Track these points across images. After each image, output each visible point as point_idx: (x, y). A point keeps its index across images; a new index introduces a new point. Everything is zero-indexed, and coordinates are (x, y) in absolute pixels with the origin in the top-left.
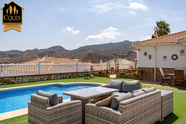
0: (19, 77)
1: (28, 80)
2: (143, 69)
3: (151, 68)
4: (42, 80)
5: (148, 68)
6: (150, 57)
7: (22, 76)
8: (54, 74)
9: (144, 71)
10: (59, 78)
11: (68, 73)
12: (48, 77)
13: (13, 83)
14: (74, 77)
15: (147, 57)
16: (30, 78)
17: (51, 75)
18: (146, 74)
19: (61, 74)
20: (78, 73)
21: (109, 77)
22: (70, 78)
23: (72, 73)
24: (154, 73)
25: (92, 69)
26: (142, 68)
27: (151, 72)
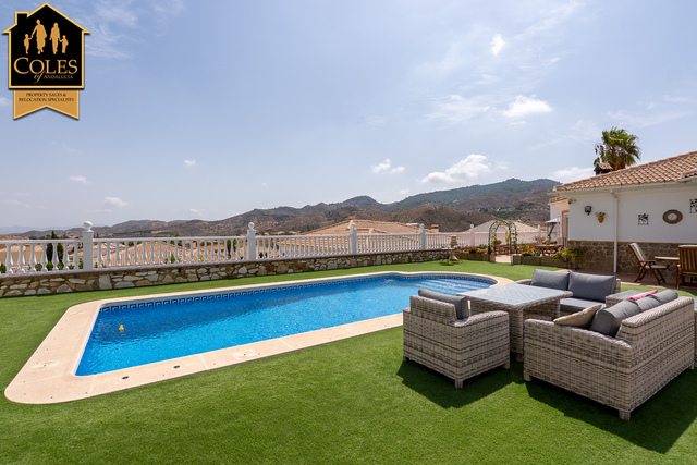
0: (321, 258)
1: (336, 266)
2: (582, 246)
3: (602, 243)
4: (359, 265)
5: (595, 243)
6: (601, 218)
7: (326, 258)
8: (381, 254)
9: (585, 250)
10: (390, 261)
11: (407, 253)
12: (371, 260)
13: (312, 270)
14: (417, 261)
15: (593, 217)
16: (339, 261)
17: (376, 255)
18: (590, 256)
19: (393, 254)
20: (425, 251)
21: (494, 262)
22: (410, 261)
23: (415, 253)
24: (613, 254)
25: (454, 242)
26: (578, 242)
27: (605, 251)
